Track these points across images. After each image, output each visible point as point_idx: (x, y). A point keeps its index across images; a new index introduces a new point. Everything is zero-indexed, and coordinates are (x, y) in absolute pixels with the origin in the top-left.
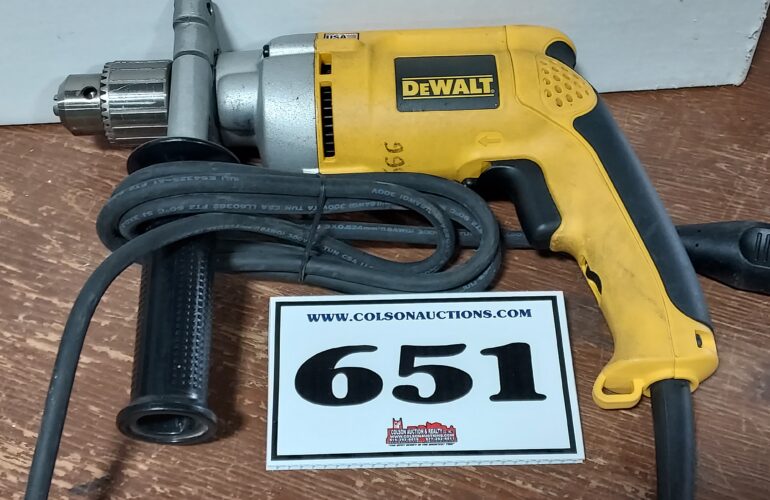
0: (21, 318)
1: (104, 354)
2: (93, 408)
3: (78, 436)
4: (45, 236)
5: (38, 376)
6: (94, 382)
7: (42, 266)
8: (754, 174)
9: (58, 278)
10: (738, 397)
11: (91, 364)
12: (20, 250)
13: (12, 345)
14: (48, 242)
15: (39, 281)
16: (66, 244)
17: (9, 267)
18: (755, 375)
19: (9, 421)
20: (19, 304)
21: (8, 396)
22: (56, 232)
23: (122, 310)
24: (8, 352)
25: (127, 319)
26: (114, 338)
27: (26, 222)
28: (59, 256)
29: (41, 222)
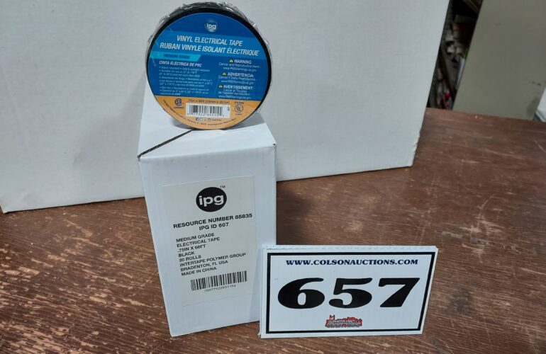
0: (88, 287)
1: (128, 303)
2: (120, 330)
3: (111, 344)
4: (105, 250)
5: (93, 314)
6: (122, 316)
7: (102, 263)
8: (426, 218)
9: (109, 268)
10: (446, 310)
11: (121, 308)
12: (92, 257)
13: (82, 300)
14: (107, 253)
15: (100, 270)
16: (115, 254)
17: (86, 264)
18: (451, 300)
19: (74, 338)
20: (89, 281)
21: (76, 325)
22: (111, 249)
23: (140, 282)
24: (79, 303)
25: (142, 286)
26: (134, 295)
27: (97, 245)
28: (111, 259)
29: (105, 245)
